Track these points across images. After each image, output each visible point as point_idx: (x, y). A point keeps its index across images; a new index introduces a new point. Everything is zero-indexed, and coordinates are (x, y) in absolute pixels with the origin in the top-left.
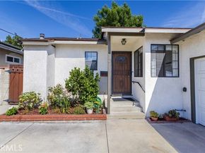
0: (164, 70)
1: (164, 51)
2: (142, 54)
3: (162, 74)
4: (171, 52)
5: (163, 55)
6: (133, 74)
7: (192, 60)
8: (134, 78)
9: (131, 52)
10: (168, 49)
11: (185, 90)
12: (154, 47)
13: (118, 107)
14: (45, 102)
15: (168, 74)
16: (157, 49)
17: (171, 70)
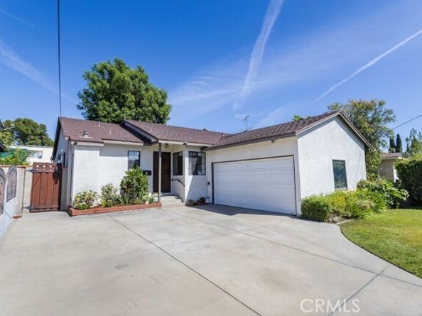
0: (197, 170)
1: (197, 156)
2: (182, 157)
3: (195, 173)
4: (201, 157)
5: (196, 159)
6: (172, 173)
7: (213, 164)
8: (172, 177)
9: (169, 153)
10: (199, 155)
11: (209, 183)
12: (191, 154)
13: (167, 200)
14: (98, 201)
15: (199, 173)
16: (193, 155)
17: (201, 170)
